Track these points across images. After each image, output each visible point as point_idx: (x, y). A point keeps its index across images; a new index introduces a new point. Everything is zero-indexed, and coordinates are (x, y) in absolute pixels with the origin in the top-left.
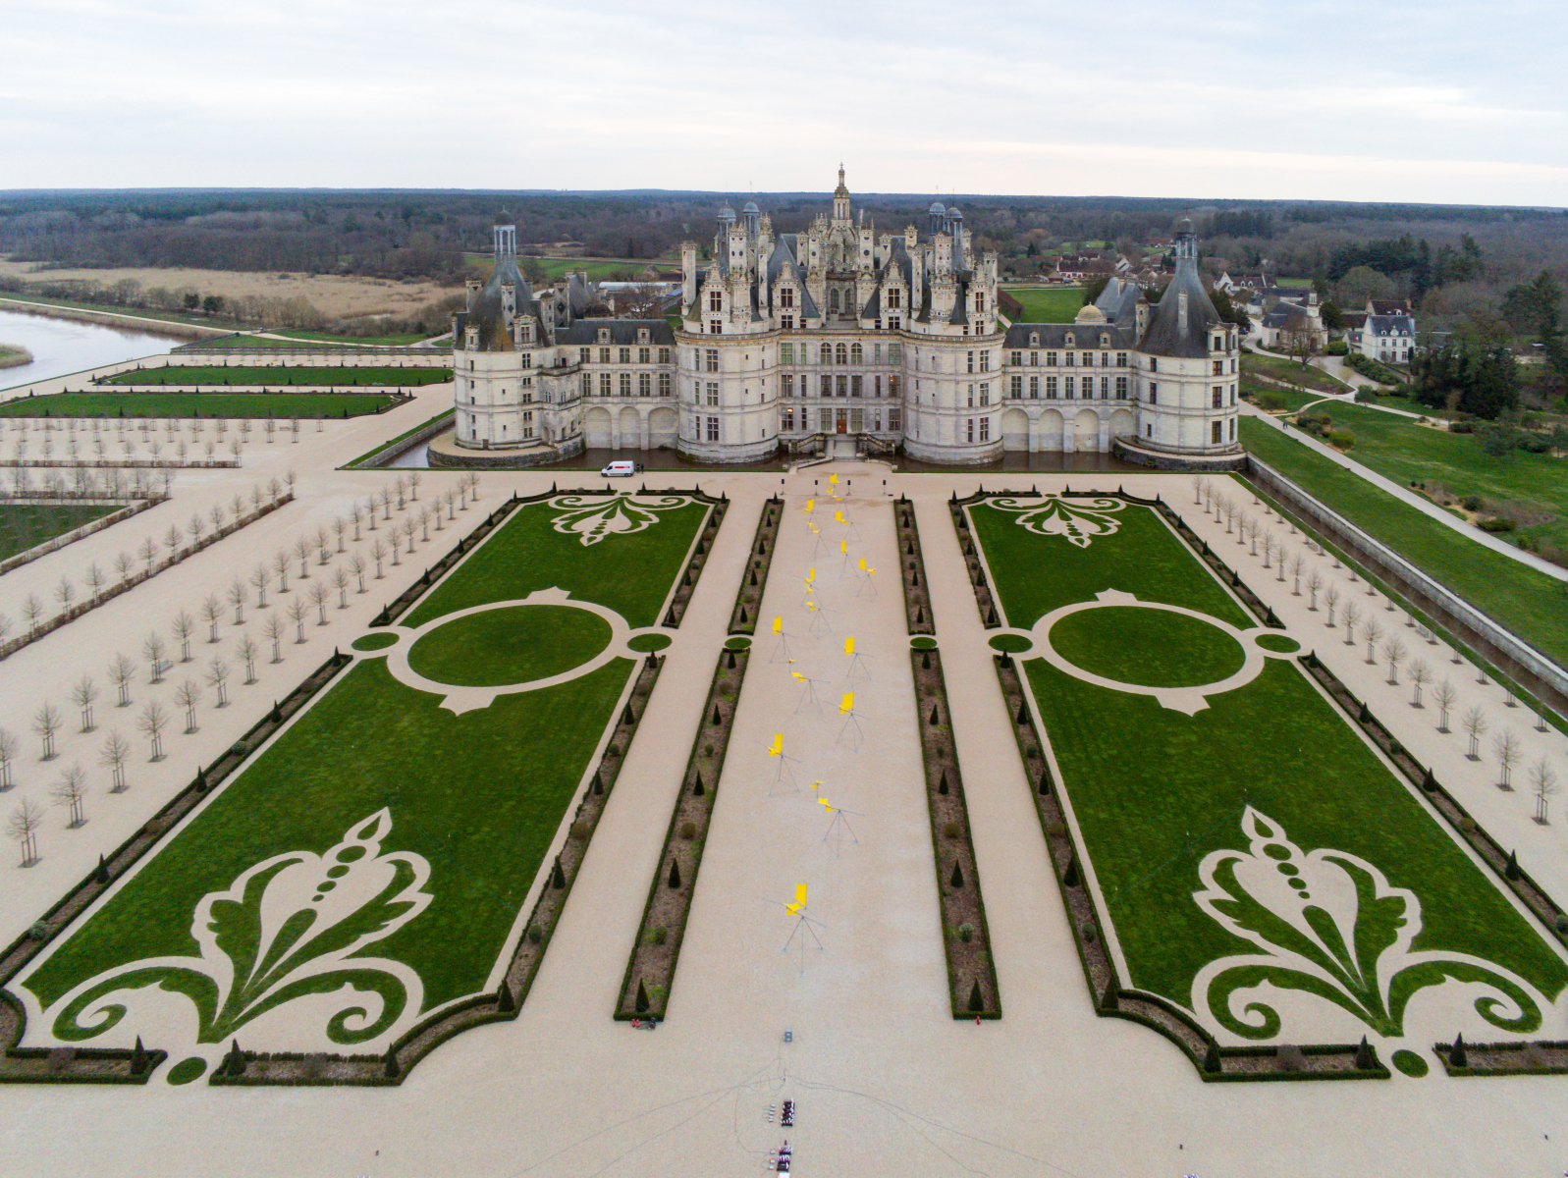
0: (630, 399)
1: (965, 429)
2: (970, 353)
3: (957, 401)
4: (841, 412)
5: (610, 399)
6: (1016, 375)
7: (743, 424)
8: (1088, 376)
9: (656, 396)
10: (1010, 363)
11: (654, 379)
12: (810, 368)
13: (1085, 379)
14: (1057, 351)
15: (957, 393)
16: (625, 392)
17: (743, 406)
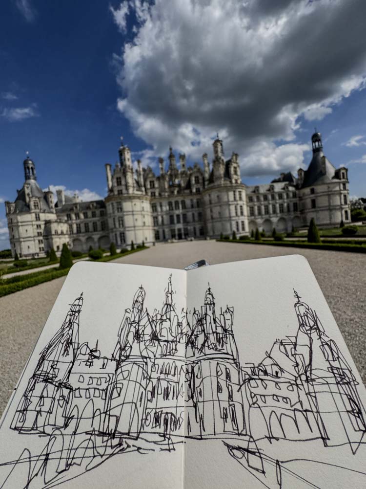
0: (90, 234)
1: (235, 226)
2: (234, 192)
3: (230, 213)
5: (81, 235)
6: (251, 206)
7: (135, 234)
9: (100, 231)
10: (248, 201)
11: (99, 224)
12: (164, 213)
13: (280, 205)
14: (267, 194)
15: (230, 210)
16: (87, 230)
17: (134, 227)
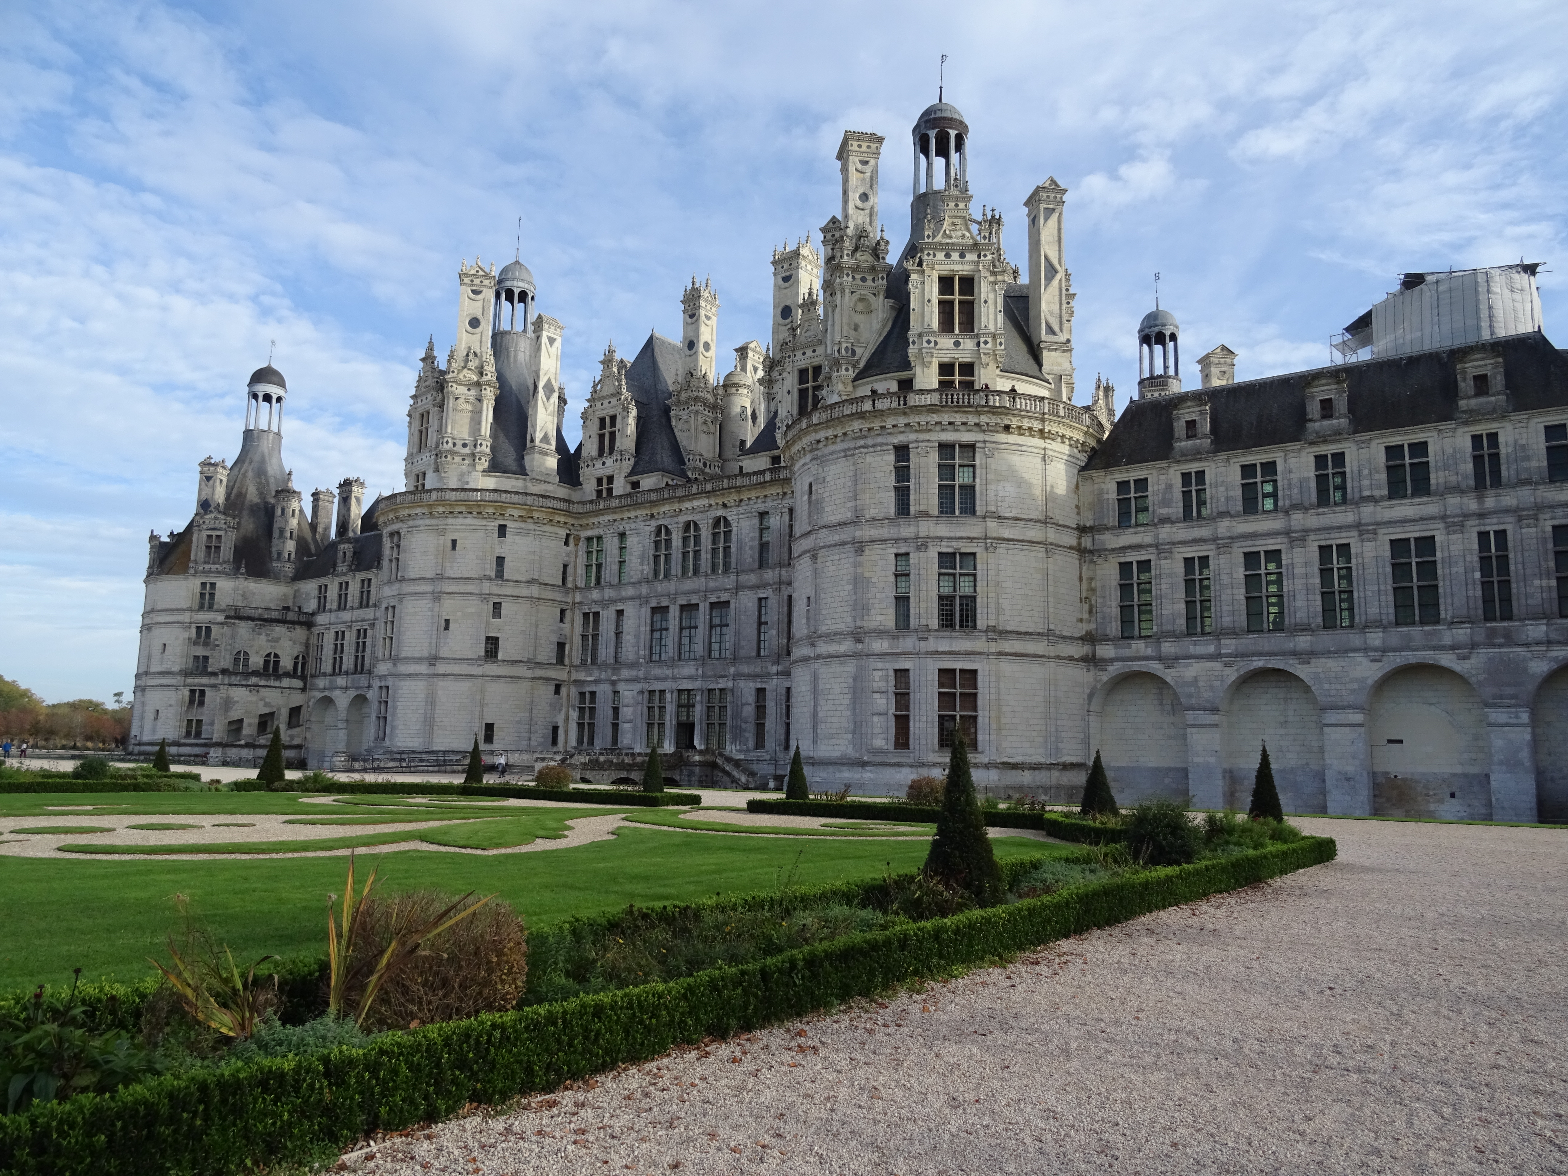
1: (884, 703)
2: (902, 452)
3: (860, 607)
4: (685, 699)
5: (340, 681)
6: (1133, 557)
7: (431, 701)
8: (1412, 533)
10: (1112, 519)
12: (630, 591)
13: (1398, 546)
14: (1275, 454)
15: (859, 582)
17: (433, 659)
